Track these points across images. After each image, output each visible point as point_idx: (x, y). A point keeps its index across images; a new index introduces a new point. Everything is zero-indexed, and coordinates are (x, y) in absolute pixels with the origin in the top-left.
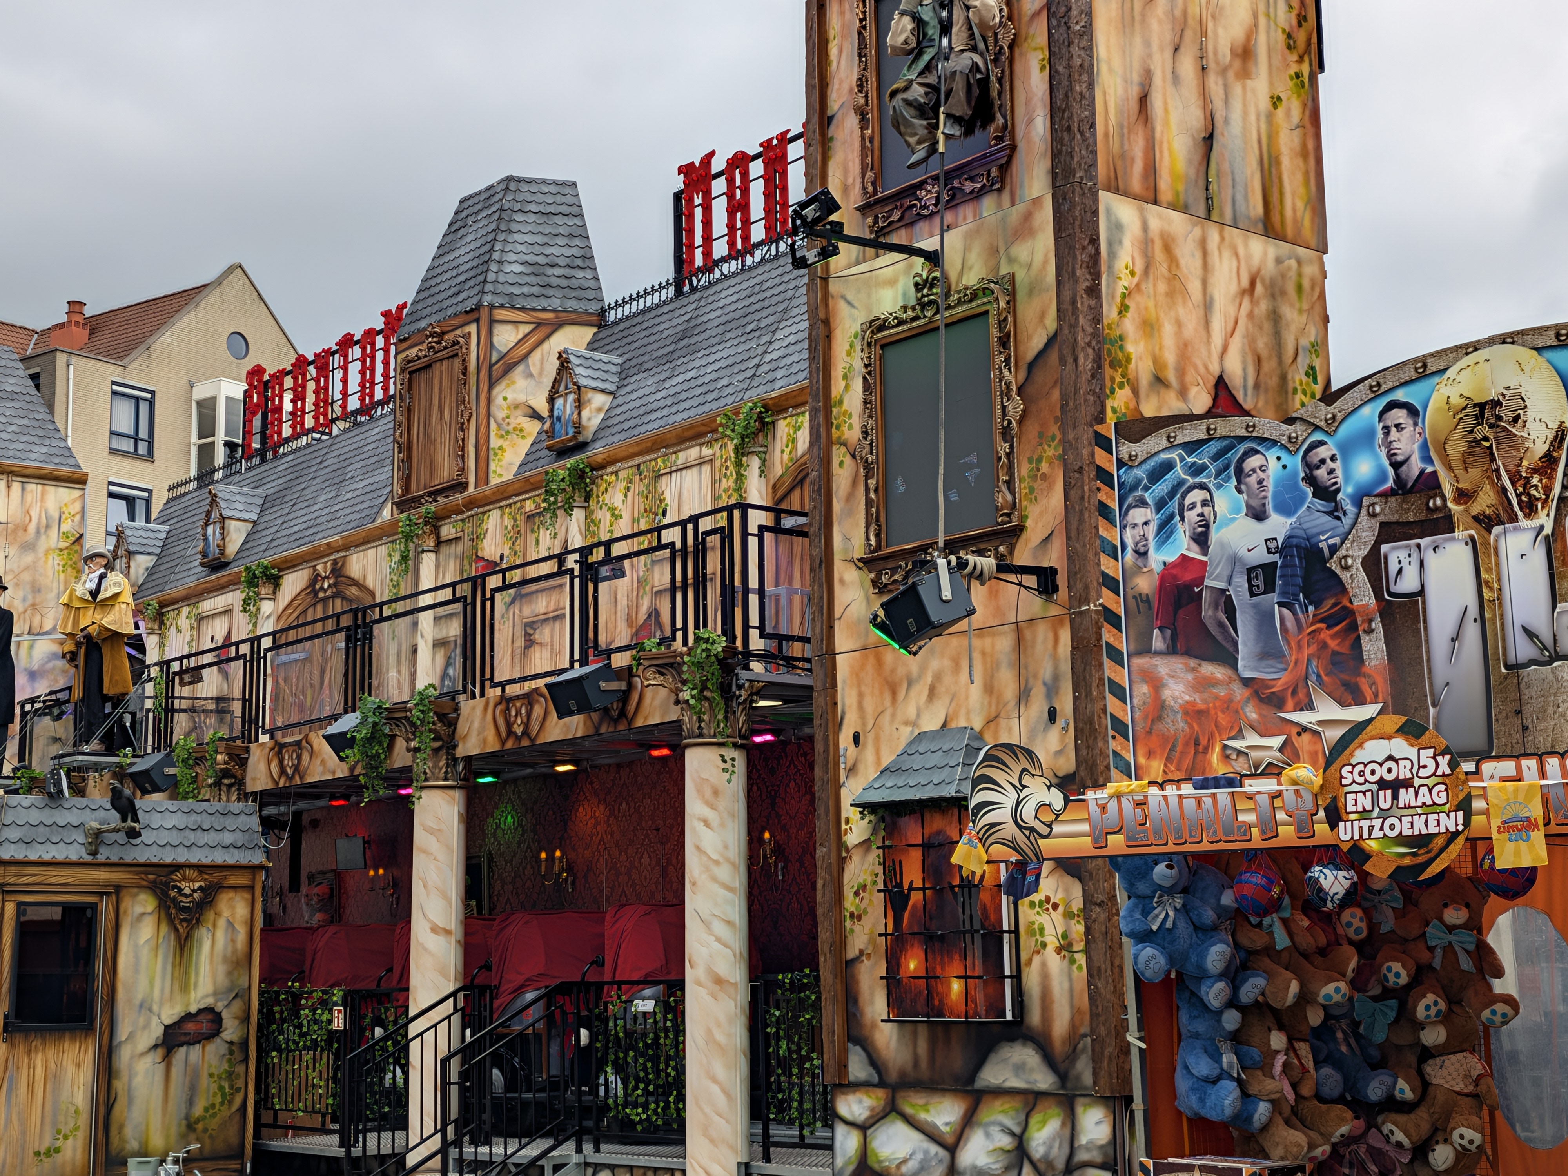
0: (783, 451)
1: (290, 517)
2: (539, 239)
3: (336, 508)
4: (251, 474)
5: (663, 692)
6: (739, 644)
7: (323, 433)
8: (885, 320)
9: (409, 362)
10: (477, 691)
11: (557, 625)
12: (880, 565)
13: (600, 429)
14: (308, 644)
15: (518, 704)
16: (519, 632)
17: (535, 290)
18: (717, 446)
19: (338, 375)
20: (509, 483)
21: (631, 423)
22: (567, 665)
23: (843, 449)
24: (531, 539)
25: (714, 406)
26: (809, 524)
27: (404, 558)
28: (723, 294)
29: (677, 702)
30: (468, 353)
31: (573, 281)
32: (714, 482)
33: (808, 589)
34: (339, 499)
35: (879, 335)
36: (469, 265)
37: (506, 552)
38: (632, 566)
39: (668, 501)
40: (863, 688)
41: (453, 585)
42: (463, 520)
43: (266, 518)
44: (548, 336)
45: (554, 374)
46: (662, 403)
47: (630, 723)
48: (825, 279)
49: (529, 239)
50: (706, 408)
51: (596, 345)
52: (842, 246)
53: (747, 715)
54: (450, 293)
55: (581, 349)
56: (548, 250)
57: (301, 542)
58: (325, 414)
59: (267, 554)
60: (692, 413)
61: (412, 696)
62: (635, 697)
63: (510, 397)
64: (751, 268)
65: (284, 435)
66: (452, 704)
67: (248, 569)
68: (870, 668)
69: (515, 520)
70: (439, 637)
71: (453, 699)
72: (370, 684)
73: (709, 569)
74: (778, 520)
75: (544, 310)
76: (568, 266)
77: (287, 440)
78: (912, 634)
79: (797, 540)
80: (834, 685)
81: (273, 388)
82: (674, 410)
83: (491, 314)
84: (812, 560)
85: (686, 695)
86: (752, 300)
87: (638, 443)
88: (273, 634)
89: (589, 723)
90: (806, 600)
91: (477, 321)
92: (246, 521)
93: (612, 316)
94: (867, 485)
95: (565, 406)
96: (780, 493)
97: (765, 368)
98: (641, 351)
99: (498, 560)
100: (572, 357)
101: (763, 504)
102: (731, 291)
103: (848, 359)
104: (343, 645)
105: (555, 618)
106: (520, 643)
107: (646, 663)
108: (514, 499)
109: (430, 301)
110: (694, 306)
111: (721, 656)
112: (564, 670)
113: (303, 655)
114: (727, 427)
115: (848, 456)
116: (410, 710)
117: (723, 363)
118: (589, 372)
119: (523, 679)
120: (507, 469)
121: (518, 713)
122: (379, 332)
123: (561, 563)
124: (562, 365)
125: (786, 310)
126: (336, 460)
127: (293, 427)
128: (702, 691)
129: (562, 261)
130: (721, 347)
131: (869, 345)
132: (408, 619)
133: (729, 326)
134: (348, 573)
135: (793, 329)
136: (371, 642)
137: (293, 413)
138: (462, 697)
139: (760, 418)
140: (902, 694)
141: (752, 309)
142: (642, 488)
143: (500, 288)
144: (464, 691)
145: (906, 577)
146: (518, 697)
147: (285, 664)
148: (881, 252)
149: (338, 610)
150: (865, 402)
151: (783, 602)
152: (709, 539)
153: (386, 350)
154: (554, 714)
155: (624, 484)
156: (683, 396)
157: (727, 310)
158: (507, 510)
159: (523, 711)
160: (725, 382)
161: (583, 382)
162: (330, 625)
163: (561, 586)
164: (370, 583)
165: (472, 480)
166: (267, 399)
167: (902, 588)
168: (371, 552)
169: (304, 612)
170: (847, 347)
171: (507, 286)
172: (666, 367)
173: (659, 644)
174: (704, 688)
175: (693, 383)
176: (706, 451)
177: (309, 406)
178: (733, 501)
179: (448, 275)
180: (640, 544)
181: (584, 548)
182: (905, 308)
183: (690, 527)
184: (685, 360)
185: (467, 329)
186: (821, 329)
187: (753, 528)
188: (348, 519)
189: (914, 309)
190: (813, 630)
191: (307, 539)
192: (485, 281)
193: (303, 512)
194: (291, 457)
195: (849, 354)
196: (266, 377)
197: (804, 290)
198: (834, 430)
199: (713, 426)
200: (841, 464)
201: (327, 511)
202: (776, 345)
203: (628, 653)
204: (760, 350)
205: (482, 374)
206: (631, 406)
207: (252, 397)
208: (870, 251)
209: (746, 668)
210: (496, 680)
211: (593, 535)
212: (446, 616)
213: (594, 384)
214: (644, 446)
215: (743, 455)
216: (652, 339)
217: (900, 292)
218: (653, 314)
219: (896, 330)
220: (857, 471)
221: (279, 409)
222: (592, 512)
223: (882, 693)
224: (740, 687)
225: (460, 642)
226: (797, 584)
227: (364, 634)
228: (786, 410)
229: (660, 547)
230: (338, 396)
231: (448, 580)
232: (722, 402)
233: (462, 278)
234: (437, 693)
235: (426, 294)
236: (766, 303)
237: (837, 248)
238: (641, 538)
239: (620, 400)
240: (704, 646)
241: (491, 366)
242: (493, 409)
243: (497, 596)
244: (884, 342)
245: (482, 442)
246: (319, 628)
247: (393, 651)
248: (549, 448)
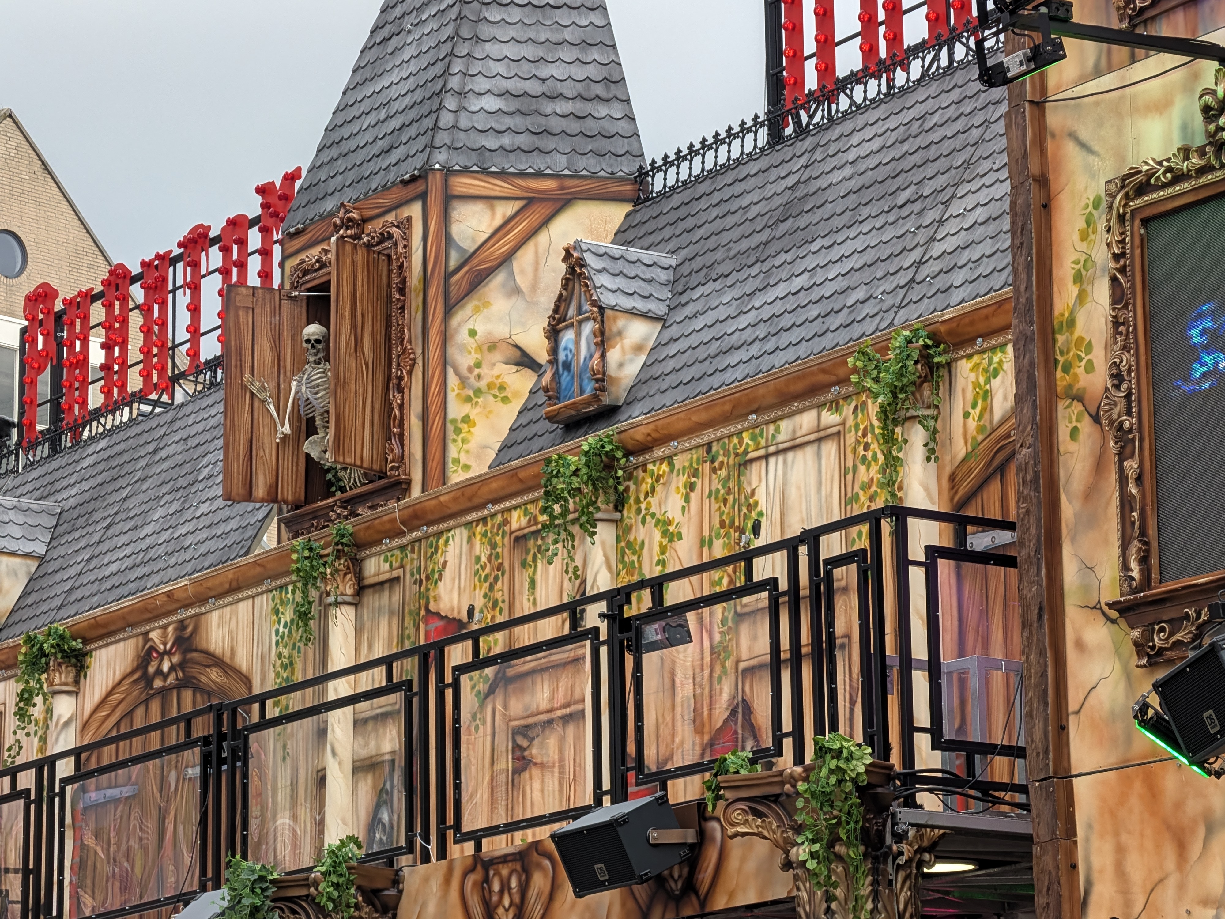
0: (966, 415)
1: (104, 547)
2: (529, 51)
3: (183, 530)
4: (35, 474)
5: (761, 847)
6: (895, 759)
7: (156, 403)
8: (1150, 174)
9: (306, 272)
10: (432, 848)
11: (571, 730)
12: (1152, 613)
13: (640, 382)
14: (136, 770)
15: (505, 872)
16: (504, 743)
17: (523, 140)
18: (848, 409)
19: (183, 298)
20: (481, 481)
21: (695, 371)
22: (588, 800)
23: (1077, 407)
24: (522, 578)
25: (842, 337)
26: (1020, 543)
27: (303, 616)
28: (855, 139)
29: (788, 865)
30: (407, 255)
31: (590, 122)
32: (844, 473)
33: (1018, 659)
34: (188, 515)
35: (1139, 202)
36: (407, 101)
37: (479, 602)
38: (701, 620)
39: (763, 506)
40: (1124, 838)
41: (387, 661)
42: (403, 548)
43: (61, 551)
44: (546, 222)
45: (557, 287)
46: (748, 335)
47: (703, 903)
48: (1039, 105)
49: (511, 51)
50: (828, 341)
51: (631, 235)
52: (1069, 43)
53: (915, 889)
54: (375, 149)
55: (605, 243)
56: (545, 71)
57: (124, 590)
58: (162, 370)
59: (63, 613)
60: (802, 350)
61: (318, 859)
62: (712, 856)
63: (481, 329)
64: (904, 91)
65: (91, 406)
66: (389, 872)
67: (30, 640)
68: (1135, 802)
69: (494, 546)
70: (364, 753)
71: (391, 863)
72: (245, 838)
73: (840, 628)
74: (961, 537)
75: (539, 175)
76: (581, 97)
77: (97, 414)
78: (1213, 738)
79: (996, 572)
80: (1071, 832)
81: (72, 324)
82: (770, 346)
83: (446, 185)
84: (1025, 608)
85: (801, 853)
86: (906, 147)
87: (708, 406)
88: (76, 752)
89: (631, 904)
90: (1014, 680)
91: (423, 197)
92: (27, 556)
93: (658, 183)
94: (1121, 470)
95: (577, 343)
96: (963, 490)
97: (932, 267)
98: (711, 243)
99: (464, 617)
100: (589, 258)
101: (935, 508)
102: (868, 133)
103: (1083, 246)
104: (195, 772)
105: (566, 719)
106: (505, 763)
107: (730, 795)
108: (492, 508)
109: (341, 164)
110: (803, 161)
111: (864, 780)
112: (585, 810)
113: (127, 791)
114: (867, 373)
115: (1087, 419)
116: (316, 884)
117: (856, 262)
118: (620, 283)
119: (512, 827)
120: (479, 457)
121: (505, 886)
122: (253, 222)
123: (575, 620)
124: (571, 270)
125: (967, 164)
126: (180, 447)
127: (107, 392)
128: (831, 845)
129: (569, 90)
130: (852, 233)
131: (1121, 218)
132: (308, 722)
133: (867, 195)
134: (203, 645)
135: (982, 197)
136: (246, 764)
137: (106, 367)
138: (404, 860)
139: (925, 357)
140: (1196, 848)
141: (906, 164)
142: (716, 485)
143: (462, 139)
144: (410, 848)
145: (1198, 636)
146: (504, 859)
147: (97, 806)
148: (1140, 52)
149: (188, 708)
150: (1116, 323)
151: (973, 683)
152: (838, 572)
153: (265, 253)
154: (568, 889)
155: (683, 479)
156: (786, 321)
157: (862, 166)
158: (480, 529)
159: (514, 883)
160: (860, 294)
161: (608, 299)
162: (174, 735)
163: (578, 660)
164: (242, 661)
165: (417, 476)
166: (60, 344)
167: (1191, 654)
168: (244, 607)
169: (129, 714)
170: (1081, 224)
171: (473, 134)
172: (754, 271)
173: (753, 762)
174: (834, 840)
175: (803, 298)
176: (829, 418)
177: (134, 354)
178: (879, 504)
179: (371, 119)
180: (713, 584)
181: (617, 591)
182: (1185, 152)
183: (803, 550)
184: (789, 257)
185: (405, 212)
186: (1035, 193)
187: (917, 552)
188: (203, 549)
189: (1201, 152)
190: (1030, 732)
191: (132, 586)
192: (436, 127)
193: (124, 539)
194: (103, 444)
195: (1084, 236)
196: (58, 306)
197: (1000, 127)
198: (1059, 374)
199: (841, 372)
200: (1074, 433)
201: (165, 536)
202: (951, 227)
203: (697, 779)
204: (922, 236)
205: (432, 291)
206: (694, 340)
207: (34, 341)
208: (1121, 52)
209: (910, 802)
210: (465, 829)
211: (631, 568)
212: (375, 718)
213: (628, 303)
214: (717, 411)
215: (896, 423)
216: (730, 220)
217: (1176, 123)
218: (729, 177)
219: (1170, 191)
220: (1104, 446)
221: (83, 361)
222: (629, 528)
223: (1158, 847)
224: (899, 837)
225: (400, 762)
226: (997, 652)
227: (234, 751)
228: (972, 341)
229: (751, 588)
230: (182, 335)
231: (379, 652)
232: (856, 331)
233: (395, 123)
234: (360, 853)
235: (334, 152)
236: (933, 152)
237: (1061, 47)
238: (716, 574)
239: (674, 331)
240: (833, 764)
241: (448, 276)
242: (452, 351)
243: (464, 679)
244: (1148, 213)
245: (433, 409)
246: (154, 741)
247: (283, 780)
248: (551, 418)
